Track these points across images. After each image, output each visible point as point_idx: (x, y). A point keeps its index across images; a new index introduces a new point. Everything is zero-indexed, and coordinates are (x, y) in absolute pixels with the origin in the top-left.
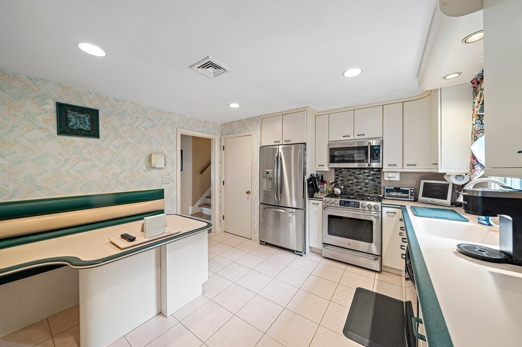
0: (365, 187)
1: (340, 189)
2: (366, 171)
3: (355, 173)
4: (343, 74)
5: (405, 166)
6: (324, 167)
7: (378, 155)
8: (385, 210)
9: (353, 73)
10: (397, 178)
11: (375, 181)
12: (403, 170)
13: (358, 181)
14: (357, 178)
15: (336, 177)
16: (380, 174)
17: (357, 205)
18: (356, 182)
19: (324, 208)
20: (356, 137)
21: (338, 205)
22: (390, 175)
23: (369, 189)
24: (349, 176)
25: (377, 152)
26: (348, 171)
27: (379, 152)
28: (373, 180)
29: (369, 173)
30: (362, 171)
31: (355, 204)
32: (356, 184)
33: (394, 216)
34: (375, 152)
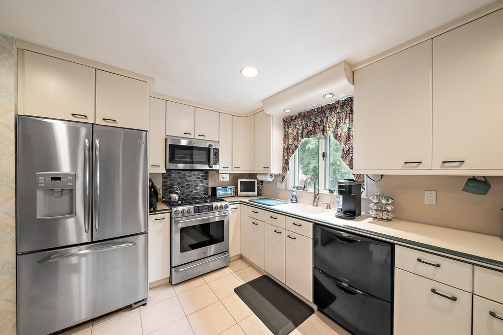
0: (195, 190)
1: (177, 194)
2: (196, 173)
3: (185, 175)
4: (241, 72)
5: (233, 169)
6: (160, 168)
7: (217, 158)
8: (230, 207)
10: (227, 178)
11: (203, 183)
12: (232, 172)
13: (189, 183)
14: (187, 181)
15: (165, 180)
16: (208, 176)
17: (211, 209)
18: (187, 185)
20: (197, 137)
21: (193, 214)
22: (223, 176)
23: (199, 191)
24: (180, 178)
25: (216, 154)
26: (178, 173)
27: (218, 155)
29: (199, 174)
30: (192, 173)
31: (208, 208)
32: (187, 187)
33: (235, 211)
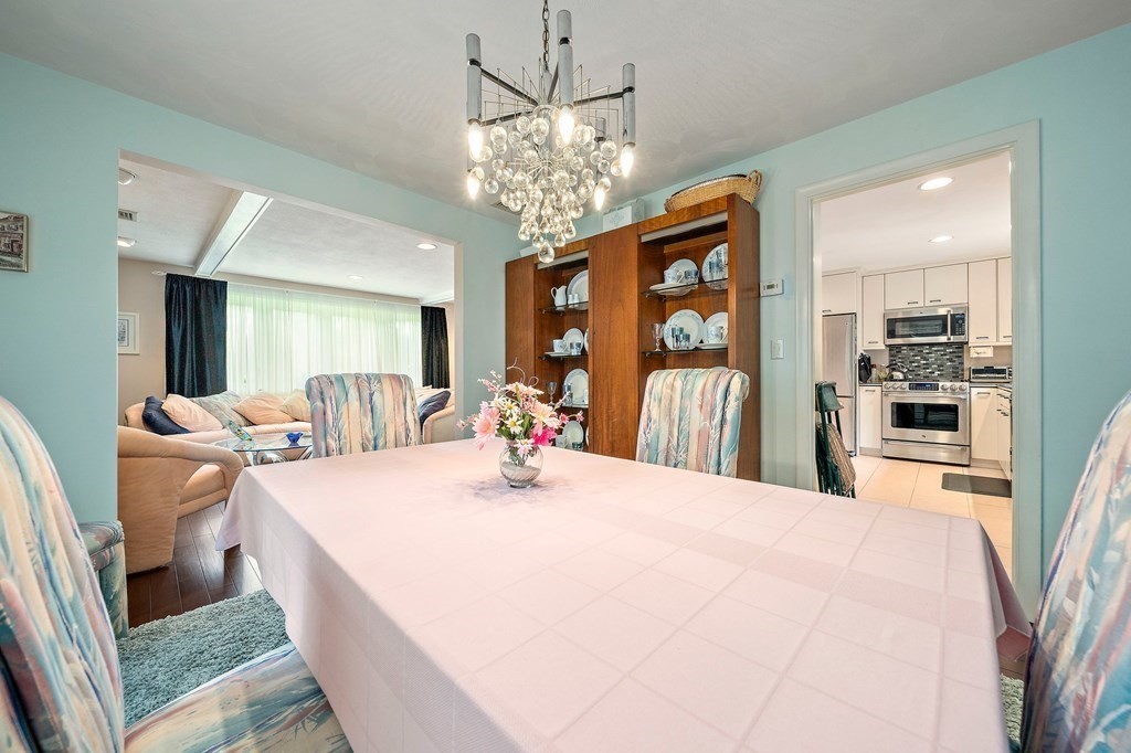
0: (939, 370)
1: (903, 373)
2: (940, 348)
4: (928, 240)
5: (1001, 339)
6: (878, 345)
7: (961, 326)
8: (974, 391)
9: (941, 239)
10: (989, 353)
11: (954, 361)
12: (997, 344)
13: (928, 362)
14: (925, 359)
16: (962, 352)
17: (935, 388)
18: (925, 364)
19: (884, 394)
20: (928, 304)
21: (907, 389)
22: (979, 350)
23: (945, 373)
24: (913, 356)
25: (960, 322)
26: (910, 349)
27: (964, 322)
28: (951, 360)
29: (945, 350)
30: (933, 349)
32: (925, 366)
33: (986, 398)
34: (957, 322)
